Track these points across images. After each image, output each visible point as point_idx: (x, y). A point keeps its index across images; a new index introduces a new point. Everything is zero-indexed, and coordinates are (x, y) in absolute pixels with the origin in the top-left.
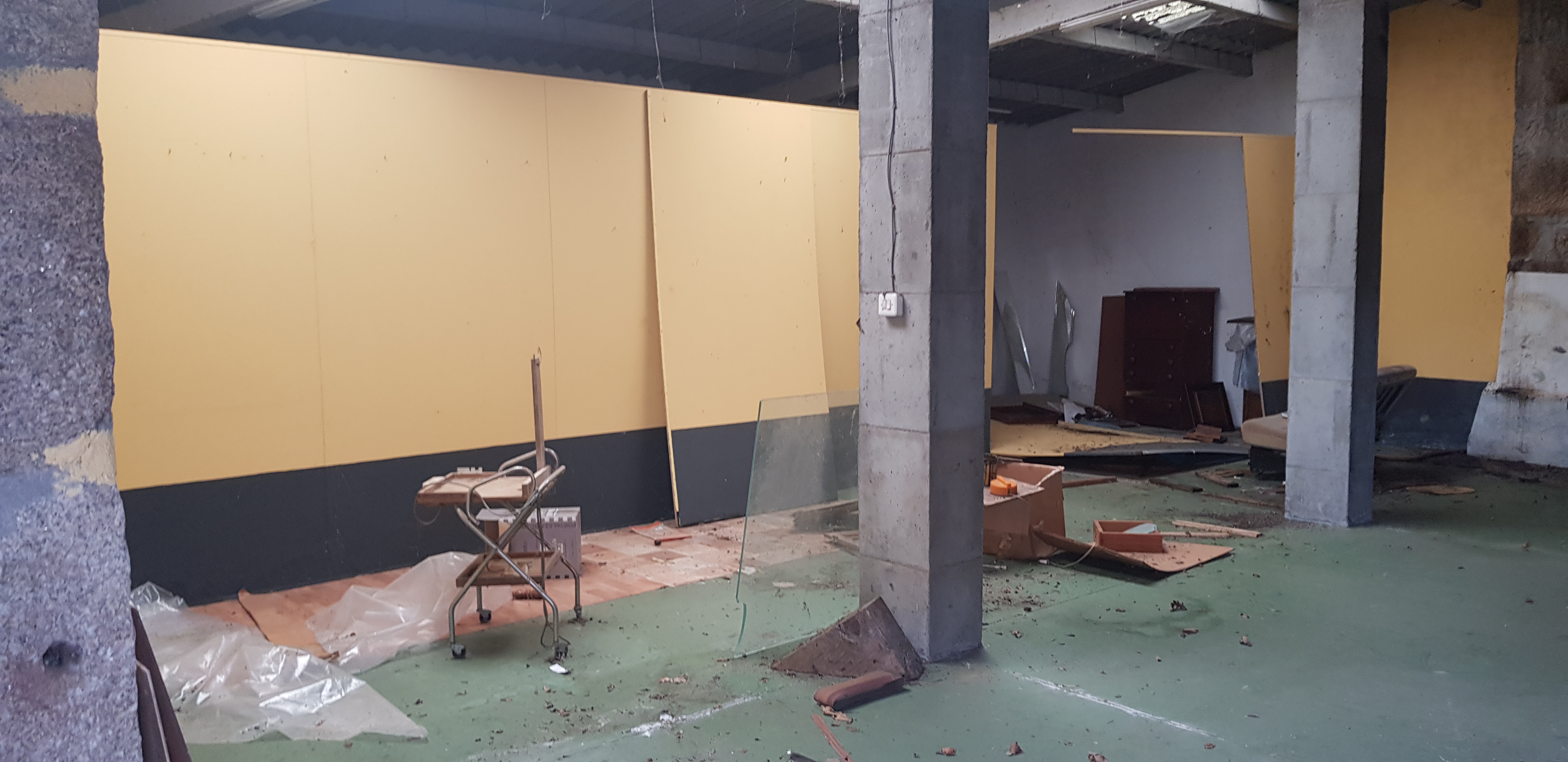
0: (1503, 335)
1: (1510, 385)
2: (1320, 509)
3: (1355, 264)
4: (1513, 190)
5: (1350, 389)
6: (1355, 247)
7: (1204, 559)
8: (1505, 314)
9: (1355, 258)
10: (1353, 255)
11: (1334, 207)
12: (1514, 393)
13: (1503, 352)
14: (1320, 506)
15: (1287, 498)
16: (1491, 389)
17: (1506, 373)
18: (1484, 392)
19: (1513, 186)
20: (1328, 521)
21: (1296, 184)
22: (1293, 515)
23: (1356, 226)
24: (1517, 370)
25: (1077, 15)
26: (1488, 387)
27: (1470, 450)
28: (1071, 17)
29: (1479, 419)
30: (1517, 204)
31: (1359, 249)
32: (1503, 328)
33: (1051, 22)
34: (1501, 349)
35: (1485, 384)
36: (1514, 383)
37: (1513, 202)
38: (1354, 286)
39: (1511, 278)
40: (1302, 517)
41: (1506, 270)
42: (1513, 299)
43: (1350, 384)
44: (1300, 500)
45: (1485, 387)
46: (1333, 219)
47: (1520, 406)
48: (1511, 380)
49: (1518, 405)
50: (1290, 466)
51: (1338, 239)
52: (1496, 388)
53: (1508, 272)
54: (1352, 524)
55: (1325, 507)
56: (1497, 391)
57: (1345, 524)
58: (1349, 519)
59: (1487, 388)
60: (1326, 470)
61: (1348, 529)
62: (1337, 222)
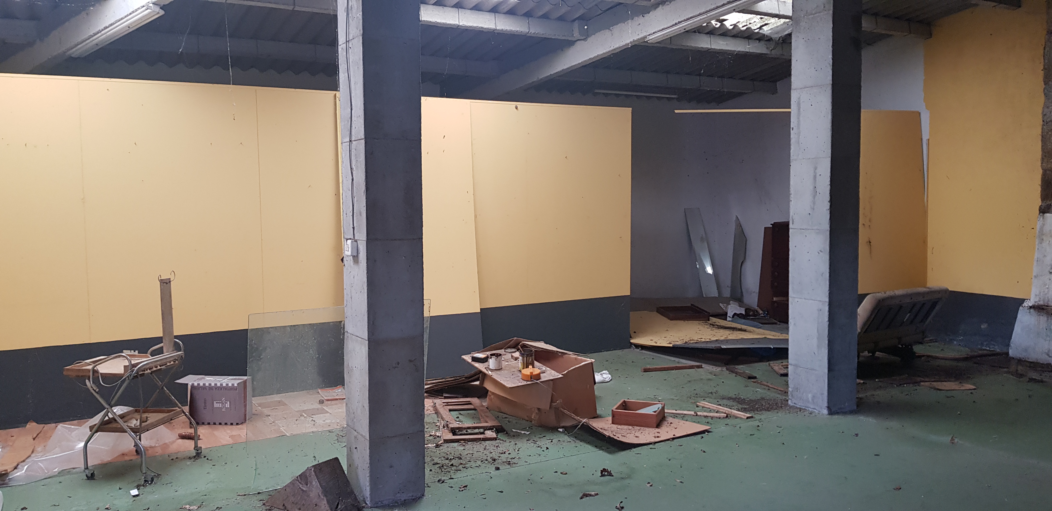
0: (1035, 264)
1: (1041, 303)
2: (810, 399)
3: (829, 212)
4: (1043, 150)
5: (827, 308)
6: (829, 199)
7: (677, 435)
8: (1037, 247)
9: (829, 208)
10: (828, 205)
11: (816, 169)
12: (1043, 309)
13: (1035, 277)
14: (810, 396)
15: (790, 389)
16: (1026, 305)
17: (1038, 293)
18: (1021, 308)
19: (1042, 146)
20: (815, 409)
21: (791, 151)
22: (793, 402)
23: (829, 183)
24: (1046, 290)
25: (656, 30)
26: (1025, 304)
27: (1011, 353)
28: (652, 32)
29: (1018, 328)
30: (1045, 160)
31: (831, 201)
32: (1036, 257)
33: (641, 36)
34: (1034, 274)
35: (1023, 300)
36: (1044, 301)
37: (1043, 159)
38: (829, 229)
39: (1041, 219)
40: (800, 404)
41: (1038, 212)
42: (1043, 235)
43: (827, 304)
44: (797, 391)
45: (1023, 303)
46: (815, 177)
47: (1048, 320)
48: (1042, 299)
49: (1046, 319)
50: (791, 365)
51: (818, 193)
52: (1030, 305)
53: (1040, 213)
54: (831, 412)
55: (814, 397)
56: (1031, 307)
57: (825, 412)
58: (828, 407)
59: (1023, 305)
60: (813, 369)
61: (828, 416)
62: (817, 179)
